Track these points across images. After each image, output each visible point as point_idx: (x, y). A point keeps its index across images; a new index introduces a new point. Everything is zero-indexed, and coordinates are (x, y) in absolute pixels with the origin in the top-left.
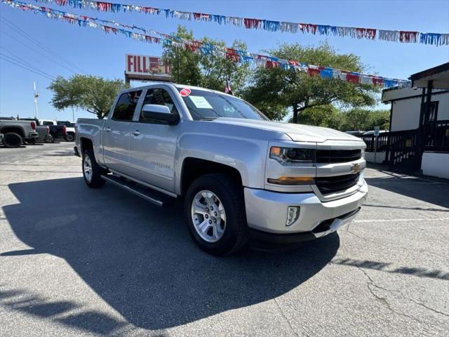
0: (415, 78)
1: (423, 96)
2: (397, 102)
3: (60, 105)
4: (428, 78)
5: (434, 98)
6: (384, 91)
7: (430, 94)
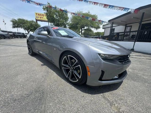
0: (109, 21)
1: (111, 27)
2: (106, 29)
3: (14, 27)
4: (112, 21)
5: (113, 28)
6: (103, 25)
7: (112, 26)
